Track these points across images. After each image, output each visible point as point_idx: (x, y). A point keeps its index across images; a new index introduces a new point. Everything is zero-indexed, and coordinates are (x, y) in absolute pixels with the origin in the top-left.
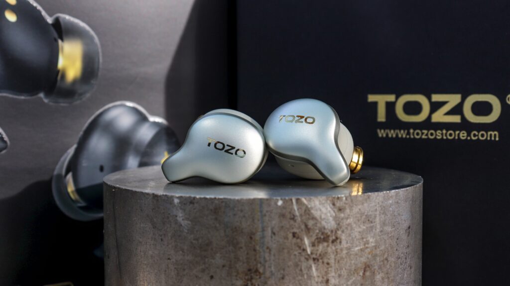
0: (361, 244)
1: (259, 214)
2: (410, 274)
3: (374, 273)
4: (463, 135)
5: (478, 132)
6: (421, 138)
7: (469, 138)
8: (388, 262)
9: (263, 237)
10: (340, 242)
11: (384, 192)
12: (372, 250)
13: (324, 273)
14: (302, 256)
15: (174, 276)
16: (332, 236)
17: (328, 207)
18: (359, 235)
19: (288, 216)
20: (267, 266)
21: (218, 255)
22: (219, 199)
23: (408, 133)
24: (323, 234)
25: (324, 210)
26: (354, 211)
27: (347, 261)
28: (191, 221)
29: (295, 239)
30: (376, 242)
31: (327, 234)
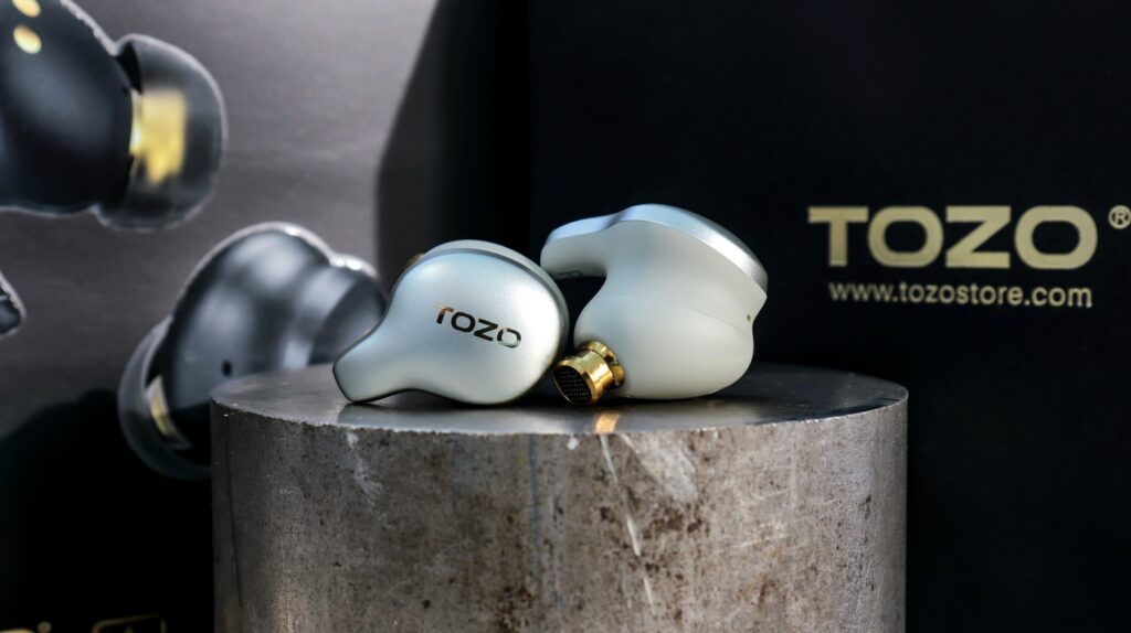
0: (755, 536)
1: (528, 467)
2: (872, 602)
3: (784, 597)
4: (1015, 296)
5: (1048, 290)
6: (923, 304)
7: (1027, 303)
8: (817, 574)
9: (537, 518)
10: (707, 530)
11: (808, 421)
12: (781, 547)
13: (670, 597)
14: (621, 559)
15: (348, 602)
16: (689, 518)
17: (680, 453)
18: (749, 514)
19: (592, 473)
20: (545, 581)
21: (440, 556)
22: (441, 434)
23: (896, 292)
24: (667, 511)
25: (669, 459)
26: (738, 462)
27: (722, 571)
28: (382, 482)
29: (606, 522)
30: (789, 529)
31: (676, 512)
